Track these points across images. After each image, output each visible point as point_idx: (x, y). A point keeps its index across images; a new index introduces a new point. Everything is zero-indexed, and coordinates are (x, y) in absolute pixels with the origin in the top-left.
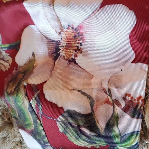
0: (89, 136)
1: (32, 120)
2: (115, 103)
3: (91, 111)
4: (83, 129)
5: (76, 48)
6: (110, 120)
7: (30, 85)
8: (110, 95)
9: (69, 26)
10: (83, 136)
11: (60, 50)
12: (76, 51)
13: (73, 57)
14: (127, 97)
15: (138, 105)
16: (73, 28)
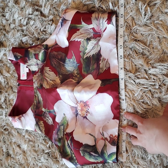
0: (95, 156)
1: (70, 152)
2: (106, 139)
3: (95, 144)
4: (92, 153)
5: (86, 111)
6: (103, 147)
7: (67, 133)
8: (103, 135)
9: (81, 101)
10: (92, 156)
11: (78, 111)
12: (86, 112)
13: (85, 115)
14: (111, 136)
15: (115, 139)
16: (83, 102)
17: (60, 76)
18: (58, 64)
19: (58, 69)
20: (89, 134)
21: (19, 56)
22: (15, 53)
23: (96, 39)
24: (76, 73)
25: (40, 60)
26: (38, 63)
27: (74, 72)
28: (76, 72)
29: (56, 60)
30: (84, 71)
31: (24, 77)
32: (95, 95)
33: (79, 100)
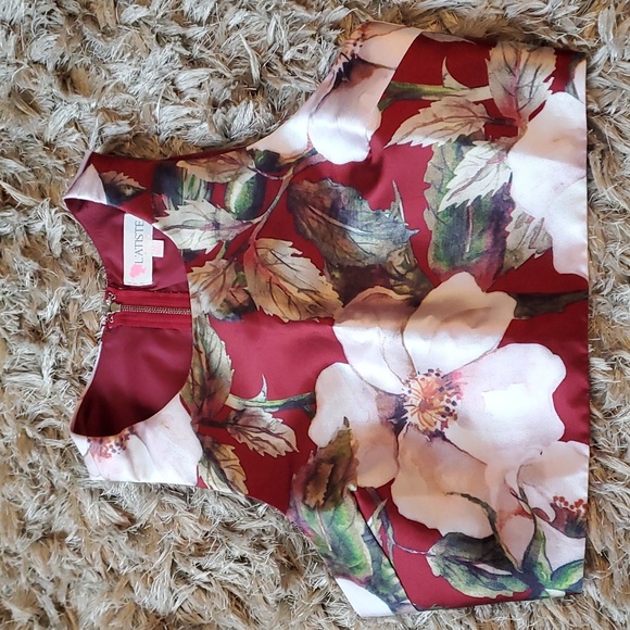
0: (494, 576)
1: (369, 557)
2: (536, 513)
3: (491, 533)
4: (480, 566)
5: (443, 410)
6: (531, 544)
7: (365, 488)
8: (524, 498)
10: (482, 578)
11: (406, 411)
12: (443, 416)
13: (438, 427)
14: (558, 503)
15: (578, 516)
16: (438, 375)
17: (334, 273)
18: (323, 228)
19: (325, 248)
20: (463, 495)
21: (129, 187)
22: (111, 174)
23: (493, 141)
24: (402, 265)
25: (229, 211)
26: (221, 222)
27: (390, 259)
28: (398, 260)
29: (313, 212)
30: (437, 258)
31: (141, 274)
32: (495, 351)
33: (421, 367)
